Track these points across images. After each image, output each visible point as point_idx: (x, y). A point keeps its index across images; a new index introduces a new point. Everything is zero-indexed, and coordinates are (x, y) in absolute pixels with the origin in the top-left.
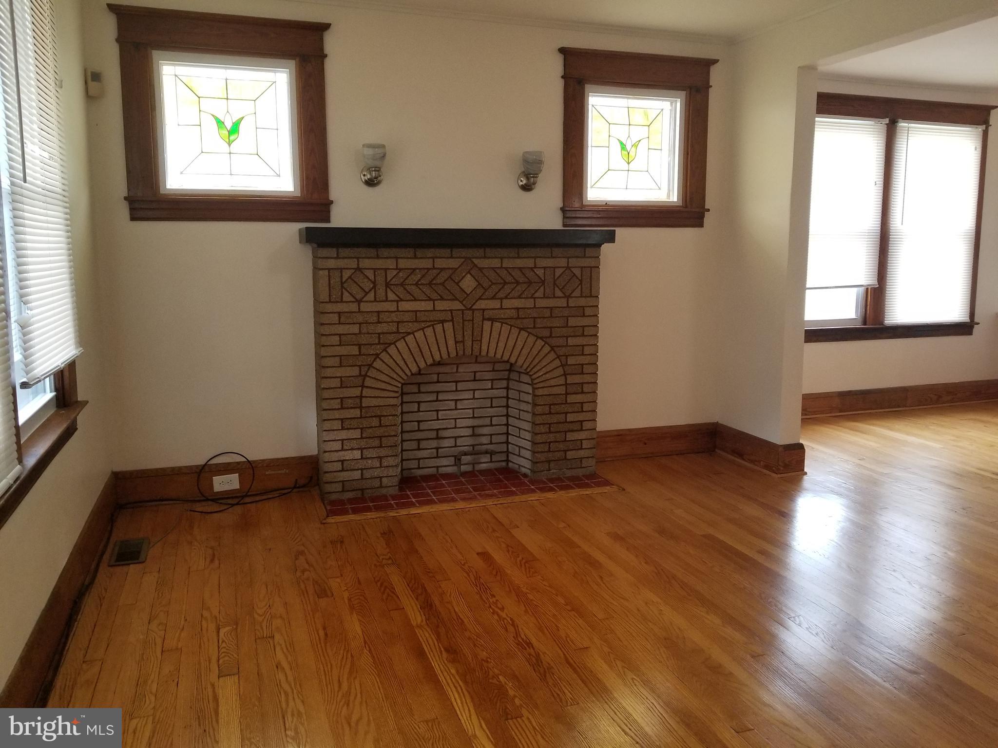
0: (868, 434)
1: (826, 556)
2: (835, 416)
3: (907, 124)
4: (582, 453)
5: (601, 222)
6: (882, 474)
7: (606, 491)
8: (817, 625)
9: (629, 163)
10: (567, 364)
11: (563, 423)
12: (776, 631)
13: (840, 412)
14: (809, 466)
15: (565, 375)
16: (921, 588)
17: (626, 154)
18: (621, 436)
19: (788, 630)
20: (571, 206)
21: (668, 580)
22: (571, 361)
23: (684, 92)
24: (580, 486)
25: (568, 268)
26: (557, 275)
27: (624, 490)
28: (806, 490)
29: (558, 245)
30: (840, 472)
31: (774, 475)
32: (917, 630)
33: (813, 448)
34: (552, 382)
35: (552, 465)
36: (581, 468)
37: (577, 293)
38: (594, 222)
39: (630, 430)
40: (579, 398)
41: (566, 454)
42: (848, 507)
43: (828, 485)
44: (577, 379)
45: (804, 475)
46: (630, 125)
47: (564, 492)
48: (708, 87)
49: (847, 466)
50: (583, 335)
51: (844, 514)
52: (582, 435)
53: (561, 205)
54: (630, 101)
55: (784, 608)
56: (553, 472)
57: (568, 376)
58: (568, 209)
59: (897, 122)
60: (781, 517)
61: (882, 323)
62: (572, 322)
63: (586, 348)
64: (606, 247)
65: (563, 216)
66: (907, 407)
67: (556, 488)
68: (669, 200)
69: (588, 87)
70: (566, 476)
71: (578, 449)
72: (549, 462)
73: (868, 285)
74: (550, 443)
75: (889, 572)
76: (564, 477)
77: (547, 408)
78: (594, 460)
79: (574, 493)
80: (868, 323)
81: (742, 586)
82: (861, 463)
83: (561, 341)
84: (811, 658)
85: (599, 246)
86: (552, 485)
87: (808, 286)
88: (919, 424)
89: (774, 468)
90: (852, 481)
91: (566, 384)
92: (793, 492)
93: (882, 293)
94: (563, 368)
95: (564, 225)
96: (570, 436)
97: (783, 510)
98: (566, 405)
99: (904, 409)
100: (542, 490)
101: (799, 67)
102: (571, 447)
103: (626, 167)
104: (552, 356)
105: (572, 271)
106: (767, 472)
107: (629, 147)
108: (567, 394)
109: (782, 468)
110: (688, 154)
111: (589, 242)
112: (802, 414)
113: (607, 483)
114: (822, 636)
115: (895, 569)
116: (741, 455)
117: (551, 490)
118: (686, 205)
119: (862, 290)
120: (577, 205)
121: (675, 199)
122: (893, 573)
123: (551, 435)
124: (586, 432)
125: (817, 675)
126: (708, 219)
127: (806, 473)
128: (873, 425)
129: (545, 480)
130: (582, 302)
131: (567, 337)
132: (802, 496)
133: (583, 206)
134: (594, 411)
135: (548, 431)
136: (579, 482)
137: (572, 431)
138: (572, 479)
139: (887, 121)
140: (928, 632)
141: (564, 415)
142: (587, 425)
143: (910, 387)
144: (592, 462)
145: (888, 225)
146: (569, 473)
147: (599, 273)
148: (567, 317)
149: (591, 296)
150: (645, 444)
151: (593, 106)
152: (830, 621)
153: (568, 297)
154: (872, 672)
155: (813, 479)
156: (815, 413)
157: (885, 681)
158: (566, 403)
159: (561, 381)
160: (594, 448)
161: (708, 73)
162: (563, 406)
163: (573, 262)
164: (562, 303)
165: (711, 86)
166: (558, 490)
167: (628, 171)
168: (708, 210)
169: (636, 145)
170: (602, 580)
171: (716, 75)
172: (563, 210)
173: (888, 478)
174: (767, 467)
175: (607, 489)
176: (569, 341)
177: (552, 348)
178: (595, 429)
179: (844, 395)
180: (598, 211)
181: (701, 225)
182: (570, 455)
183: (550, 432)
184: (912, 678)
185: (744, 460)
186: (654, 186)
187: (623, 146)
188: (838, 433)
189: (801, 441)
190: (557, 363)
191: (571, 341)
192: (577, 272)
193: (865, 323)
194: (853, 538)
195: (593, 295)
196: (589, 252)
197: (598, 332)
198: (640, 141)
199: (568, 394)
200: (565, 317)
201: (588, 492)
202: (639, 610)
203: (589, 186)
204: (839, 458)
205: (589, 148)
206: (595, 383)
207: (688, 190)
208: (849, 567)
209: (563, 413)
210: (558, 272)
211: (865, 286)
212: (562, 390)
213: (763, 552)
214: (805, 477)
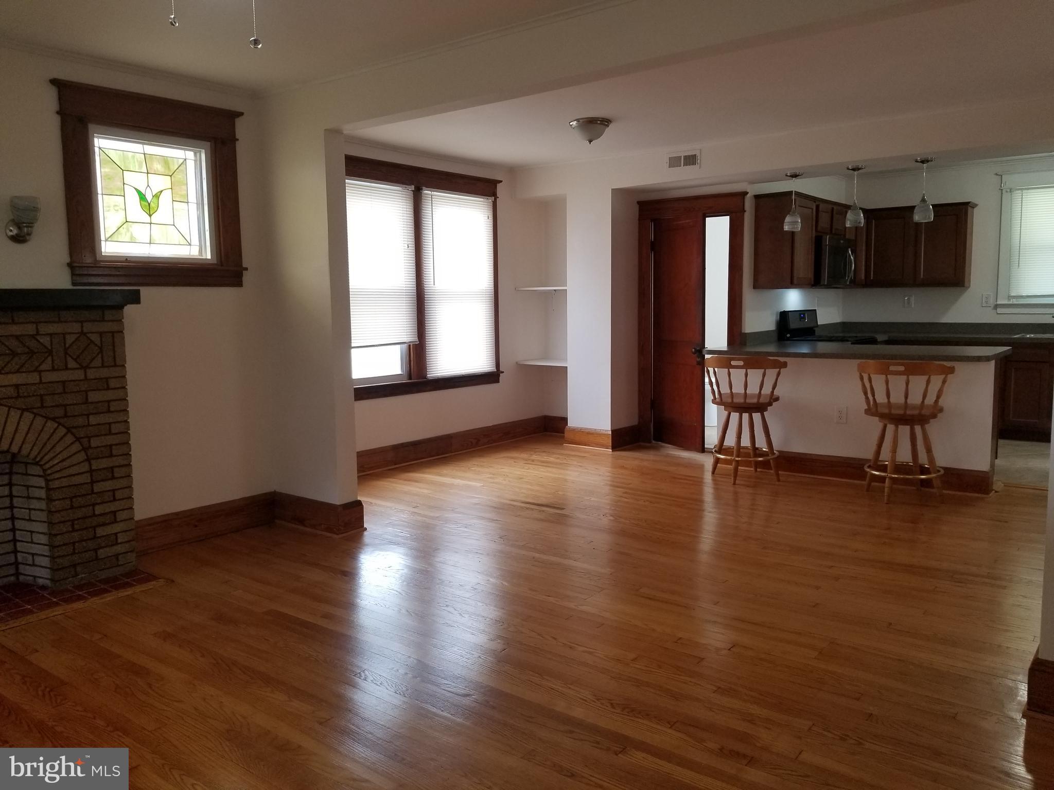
0: (421, 482)
1: (387, 606)
2: (389, 470)
3: (430, 192)
4: (118, 549)
5: (122, 280)
6: (433, 518)
7: (151, 587)
8: (381, 674)
9: (150, 216)
10: (90, 447)
11: (90, 517)
12: (343, 691)
13: (395, 465)
14: (369, 522)
15: (88, 460)
16: (470, 616)
17: (145, 206)
18: (166, 522)
19: (354, 687)
20: (81, 261)
21: (228, 668)
22: (95, 442)
23: (209, 143)
24: (117, 588)
25: (82, 333)
26: (68, 342)
27: (173, 581)
28: (367, 545)
29: (68, 308)
30: (396, 522)
31: (335, 536)
32: (468, 656)
33: (371, 503)
34: (72, 471)
35: (79, 569)
36: (118, 566)
37: (97, 362)
38: (113, 280)
39: (177, 514)
40: (108, 485)
41: (97, 553)
42: (406, 555)
43: (386, 536)
44: (104, 463)
45: (364, 531)
46: (148, 173)
47: (96, 598)
48: (234, 140)
49: (402, 516)
50: (109, 411)
51: (403, 562)
52: (116, 528)
53: (68, 260)
54: (146, 146)
55: (349, 667)
56: (82, 577)
57: (93, 462)
58: (77, 265)
59: (422, 189)
60: (343, 577)
61: (425, 377)
62: (93, 397)
63: (113, 426)
64: (129, 309)
65: (72, 273)
66: (453, 452)
67: (86, 595)
68: (201, 257)
69: (91, 127)
70: (98, 579)
71: (112, 545)
72: (74, 566)
73: (410, 342)
74: (74, 543)
75: (443, 608)
76: (97, 581)
77: (68, 502)
78: (134, 555)
79: (109, 597)
80: (413, 378)
81: (307, 655)
82: (415, 510)
83: (81, 421)
84: (377, 708)
85: (120, 307)
86: (80, 593)
87: (353, 345)
88: (463, 467)
89: (335, 530)
90: (408, 529)
91: (91, 471)
92: (354, 550)
93: (422, 349)
94: (85, 452)
95: (74, 284)
96: (100, 532)
97: (346, 569)
98: (93, 495)
99: (450, 454)
100: (68, 601)
101: (325, 130)
102: (103, 544)
103: (146, 218)
104: (69, 439)
105: (88, 337)
106: (329, 534)
107: (149, 198)
108: (92, 482)
109: (342, 528)
110: (218, 209)
111: (108, 304)
112: (359, 471)
113: (151, 578)
114: (386, 684)
115: (447, 603)
116: (301, 521)
117: (80, 598)
118: (221, 262)
119: (405, 346)
120: (88, 260)
121: (208, 256)
122: (446, 608)
123: (75, 534)
124: (121, 524)
125: (382, 723)
126: (247, 277)
127: (366, 529)
128: (423, 473)
129: (71, 588)
130: (104, 373)
131: (88, 415)
132: (363, 552)
133: (96, 261)
134: (130, 498)
135: (71, 530)
136: (114, 584)
137: (104, 524)
138: (107, 581)
139: (413, 187)
140: (476, 655)
141: (91, 508)
142: (121, 516)
143: (454, 434)
144: (132, 557)
145: (422, 285)
146: (103, 575)
147: (123, 338)
148: (86, 392)
149: (115, 365)
150: (196, 526)
151: (100, 148)
152: (393, 668)
153: (85, 368)
154: (432, 706)
155: (373, 533)
156: (371, 468)
157: (442, 711)
158: (93, 492)
159: (85, 467)
160: (133, 540)
161: (233, 126)
162: (89, 497)
163: (88, 327)
164: (79, 374)
165: (238, 140)
166: (90, 597)
167: (151, 223)
168: (246, 269)
169: (157, 196)
170: (151, 687)
171: (242, 128)
172: (70, 265)
173: (439, 521)
174: (329, 530)
175: (151, 585)
176: (90, 420)
177: (69, 430)
178: (132, 519)
179: (398, 448)
180: (116, 268)
181: (239, 284)
182: (102, 553)
183: (74, 530)
184: (466, 701)
185: (305, 526)
186: (183, 242)
187: (142, 197)
188: (394, 485)
189: (359, 499)
190: (76, 447)
191: (93, 420)
192: (95, 338)
193: (410, 377)
194: (411, 583)
195: (117, 363)
196: (109, 315)
197: (127, 406)
198: (162, 191)
199: (95, 482)
200: (83, 391)
201: (129, 592)
202: (196, 709)
203: (103, 238)
204: (395, 509)
205: (100, 197)
206: (129, 465)
207: (222, 248)
208: (407, 611)
209: (89, 505)
210: (70, 339)
211: (408, 343)
212: (86, 478)
213: (327, 616)
214: (366, 533)
